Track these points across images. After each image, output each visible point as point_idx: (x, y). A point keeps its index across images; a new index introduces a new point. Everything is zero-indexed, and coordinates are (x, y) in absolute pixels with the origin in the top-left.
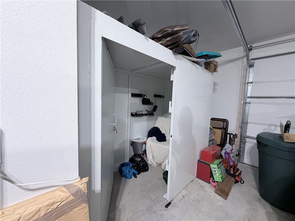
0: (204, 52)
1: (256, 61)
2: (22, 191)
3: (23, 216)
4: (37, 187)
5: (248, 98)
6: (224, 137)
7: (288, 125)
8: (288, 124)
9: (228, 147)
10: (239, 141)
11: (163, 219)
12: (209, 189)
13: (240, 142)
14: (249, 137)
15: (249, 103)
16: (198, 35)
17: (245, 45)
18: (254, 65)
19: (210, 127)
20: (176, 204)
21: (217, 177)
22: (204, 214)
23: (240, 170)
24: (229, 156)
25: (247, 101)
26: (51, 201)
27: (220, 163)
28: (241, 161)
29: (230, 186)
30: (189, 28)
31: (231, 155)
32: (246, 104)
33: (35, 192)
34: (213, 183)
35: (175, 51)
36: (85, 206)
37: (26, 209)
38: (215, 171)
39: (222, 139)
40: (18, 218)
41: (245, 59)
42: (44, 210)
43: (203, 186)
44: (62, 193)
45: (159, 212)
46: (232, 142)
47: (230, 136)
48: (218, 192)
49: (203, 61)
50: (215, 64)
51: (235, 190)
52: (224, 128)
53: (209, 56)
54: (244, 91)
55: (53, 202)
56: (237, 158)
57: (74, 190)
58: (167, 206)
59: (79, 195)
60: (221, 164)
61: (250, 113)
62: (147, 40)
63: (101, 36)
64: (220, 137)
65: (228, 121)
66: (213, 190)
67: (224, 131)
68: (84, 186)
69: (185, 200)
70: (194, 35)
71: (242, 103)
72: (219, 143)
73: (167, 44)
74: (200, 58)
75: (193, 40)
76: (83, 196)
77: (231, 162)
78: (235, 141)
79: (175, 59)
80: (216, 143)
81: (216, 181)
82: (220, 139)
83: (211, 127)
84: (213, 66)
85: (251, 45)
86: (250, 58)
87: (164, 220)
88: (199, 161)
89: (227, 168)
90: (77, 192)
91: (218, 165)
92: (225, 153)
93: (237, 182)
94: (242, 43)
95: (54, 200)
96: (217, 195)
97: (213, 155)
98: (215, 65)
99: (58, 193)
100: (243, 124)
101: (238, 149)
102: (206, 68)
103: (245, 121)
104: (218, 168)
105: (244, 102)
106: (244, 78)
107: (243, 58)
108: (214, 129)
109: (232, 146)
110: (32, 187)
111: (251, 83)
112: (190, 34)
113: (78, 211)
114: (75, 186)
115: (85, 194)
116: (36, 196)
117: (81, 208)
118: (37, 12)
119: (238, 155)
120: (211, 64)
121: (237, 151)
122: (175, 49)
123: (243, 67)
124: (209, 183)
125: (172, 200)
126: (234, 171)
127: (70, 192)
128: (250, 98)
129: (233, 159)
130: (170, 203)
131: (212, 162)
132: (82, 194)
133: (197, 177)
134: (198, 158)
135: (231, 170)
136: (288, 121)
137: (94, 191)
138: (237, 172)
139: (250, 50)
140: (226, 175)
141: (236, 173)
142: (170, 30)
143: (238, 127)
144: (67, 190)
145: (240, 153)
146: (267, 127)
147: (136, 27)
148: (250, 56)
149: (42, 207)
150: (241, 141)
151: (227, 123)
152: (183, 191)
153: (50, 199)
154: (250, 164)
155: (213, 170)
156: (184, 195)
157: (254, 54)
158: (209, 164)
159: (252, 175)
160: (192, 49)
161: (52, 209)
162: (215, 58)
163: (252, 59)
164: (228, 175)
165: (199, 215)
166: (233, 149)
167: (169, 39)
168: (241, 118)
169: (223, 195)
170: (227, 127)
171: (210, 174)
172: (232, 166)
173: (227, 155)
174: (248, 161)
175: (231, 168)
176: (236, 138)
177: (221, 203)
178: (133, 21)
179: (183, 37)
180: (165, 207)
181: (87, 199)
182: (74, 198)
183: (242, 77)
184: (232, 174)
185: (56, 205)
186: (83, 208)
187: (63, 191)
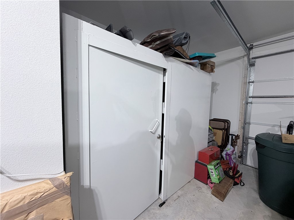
0: (197, 53)
1: (257, 60)
2: (11, 181)
3: (10, 202)
4: (25, 178)
5: (250, 97)
6: (225, 138)
7: (291, 126)
8: (291, 124)
9: (229, 148)
10: (242, 142)
11: (156, 217)
12: (206, 190)
13: (243, 144)
14: (251, 138)
15: (251, 103)
16: (189, 37)
17: (243, 45)
18: (255, 64)
19: (209, 128)
20: (170, 204)
21: (214, 178)
22: (198, 215)
23: (240, 172)
24: (230, 158)
25: (249, 101)
26: (35, 191)
27: (217, 164)
28: (244, 163)
29: (227, 187)
30: (175, 32)
31: (232, 156)
32: (247, 104)
33: (23, 183)
34: (210, 185)
35: (165, 54)
36: (67, 198)
37: (13, 196)
38: (212, 172)
39: (223, 140)
40: (5, 204)
41: (246, 58)
42: (29, 198)
43: (200, 187)
44: (46, 185)
45: (152, 211)
46: (234, 143)
47: (232, 137)
48: (215, 194)
49: (197, 62)
50: (212, 64)
51: (234, 192)
52: (226, 129)
53: (203, 57)
54: (245, 91)
55: (37, 192)
56: (240, 159)
57: (57, 183)
58: (161, 205)
59: (62, 187)
60: (219, 165)
61: (252, 114)
62: (135, 45)
63: (88, 44)
64: (221, 138)
65: (230, 121)
66: (210, 191)
67: (225, 132)
68: (67, 179)
69: (180, 200)
70: (185, 38)
71: (244, 103)
72: (220, 144)
73: (156, 48)
74: (193, 60)
75: (184, 42)
76: (66, 189)
77: (232, 164)
78: (237, 142)
79: (166, 61)
80: (217, 144)
81: (214, 183)
82: (221, 140)
83: (211, 128)
84: (210, 66)
85: (251, 44)
86: (251, 57)
87: (156, 219)
88: (196, 162)
89: (226, 169)
90: (60, 185)
91: (215, 167)
92: (226, 155)
93: (236, 184)
94: (240, 42)
95: (38, 190)
96: (213, 197)
97: (210, 156)
98: (212, 66)
99: (44, 184)
100: (245, 124)
101: (241, 151)
102: (202, 69)
103: (247, 121)
104: (215, 169)
105: (245, 102)
106: (245, 78)
107: (244, 58)
108: (214, 129)
109: (233, 147)
110: (20, 179)
111: (253, 82)
112: (181, 37)
113: (60, 201)
114: (59, 179)
115: (68, 186)
116: (24, 186)
117: (63, 199)
118: (23, 28)
119: (241, 157)
120: (207, 64)
121: (240, 153)
122: (165, 52)
123: (244, 66)
124: (207, 184)
125: (167, 200)
126: (233, 172)
127: (53, 184)
128: (252, 98)
129: (234, 161)
130: (164, 203)
131: (210, 163)
132: (65, 187)
133: (195, 178)
134: (196, 159)
135: (230, 171)
136: (291, 122)
137: (83, 186)
138: (238, 174)
139: (251, 48)
140: (224, 176)
141: (236, 175)
142: (157, 35)
143: (240, 128)
144: (51, 182)
145: (242, 155)
146: (270, 127)
147: (124, 34)
148: (251, 54)
149: (27, 196)
150: (243, 142)
151: (228, 123)
152: (179, 191)
153: (35, 189)
154: (253, 166)
155: (210, 171)
156: (179, 196)
157: (254, 53)
158: (206, 165)
159: (254, 178)
160: (184, 51)
161: (36, 198)
162: (209, 58)
163: (253, 58)
164: (227, 177)
165: (192, 216)
166: (234, 151)
167: (159, 43)
168: (243, 118)
169: (219, 196)
170: (229, 127)
171: (208, 176)
172: (232, 168)
173: (227, 156)
174: (251, 163)
175: (231, 169)
176: (239, 139)
177: (216, 205)
178: (120, 29)
179: (175, 40)
180: (159, 206)
181: (70, 192)
182: (57, 189)
183: (243, 76)
184: (231, 176)
185: (40, 195)
186: (65, 199)
187: (47, 183)
